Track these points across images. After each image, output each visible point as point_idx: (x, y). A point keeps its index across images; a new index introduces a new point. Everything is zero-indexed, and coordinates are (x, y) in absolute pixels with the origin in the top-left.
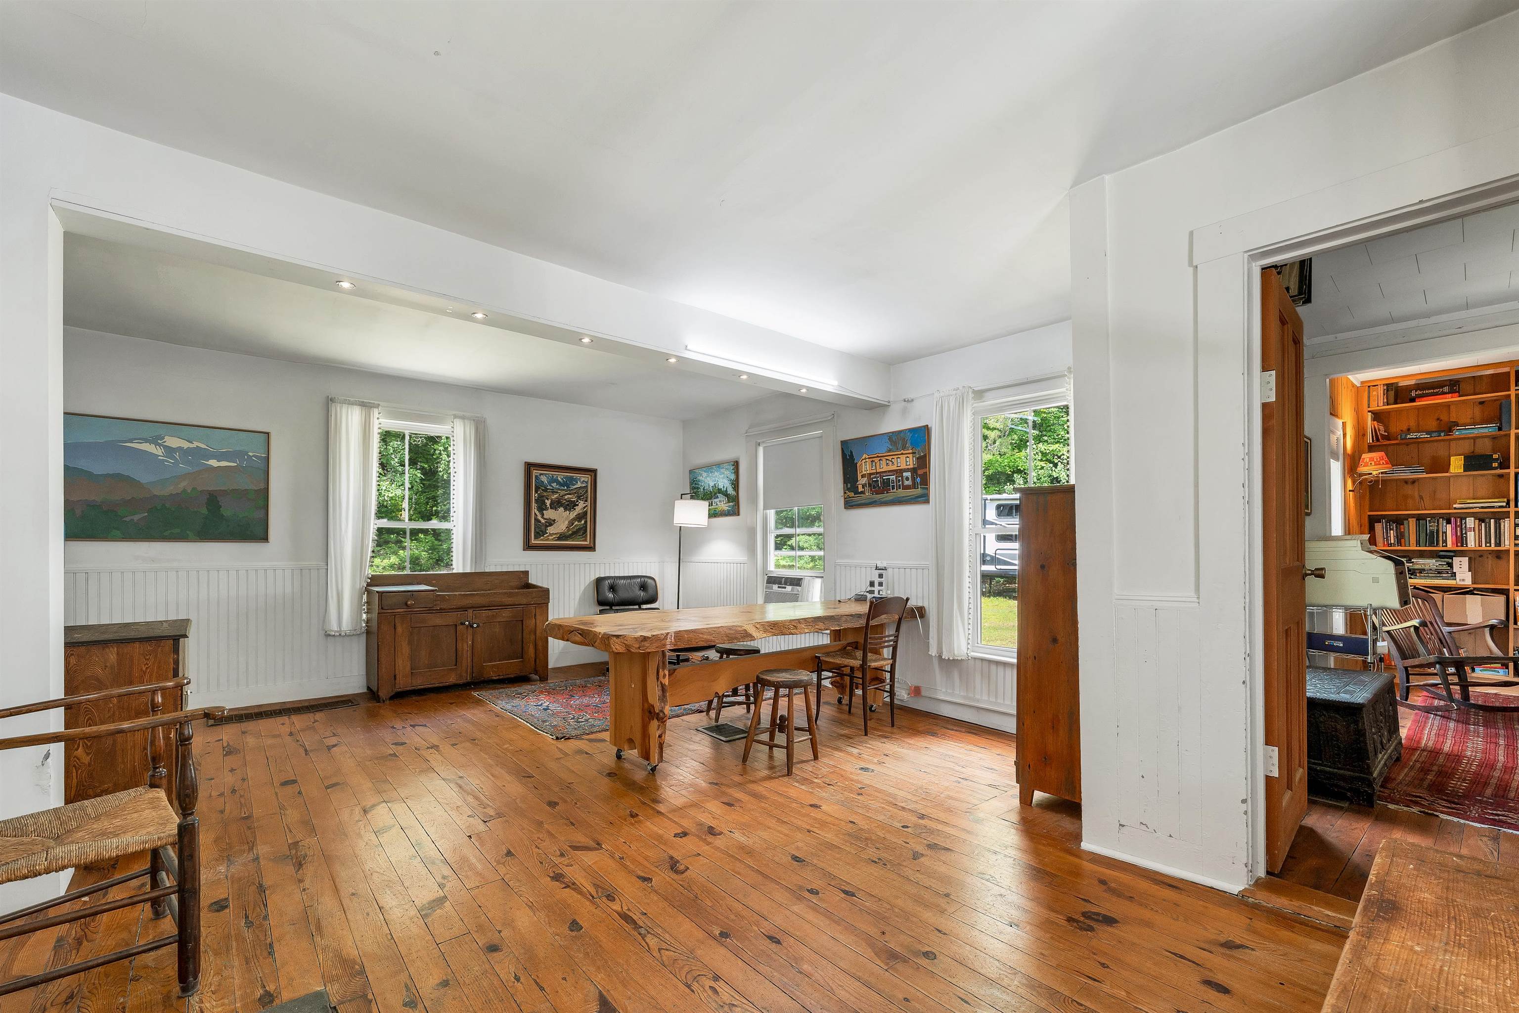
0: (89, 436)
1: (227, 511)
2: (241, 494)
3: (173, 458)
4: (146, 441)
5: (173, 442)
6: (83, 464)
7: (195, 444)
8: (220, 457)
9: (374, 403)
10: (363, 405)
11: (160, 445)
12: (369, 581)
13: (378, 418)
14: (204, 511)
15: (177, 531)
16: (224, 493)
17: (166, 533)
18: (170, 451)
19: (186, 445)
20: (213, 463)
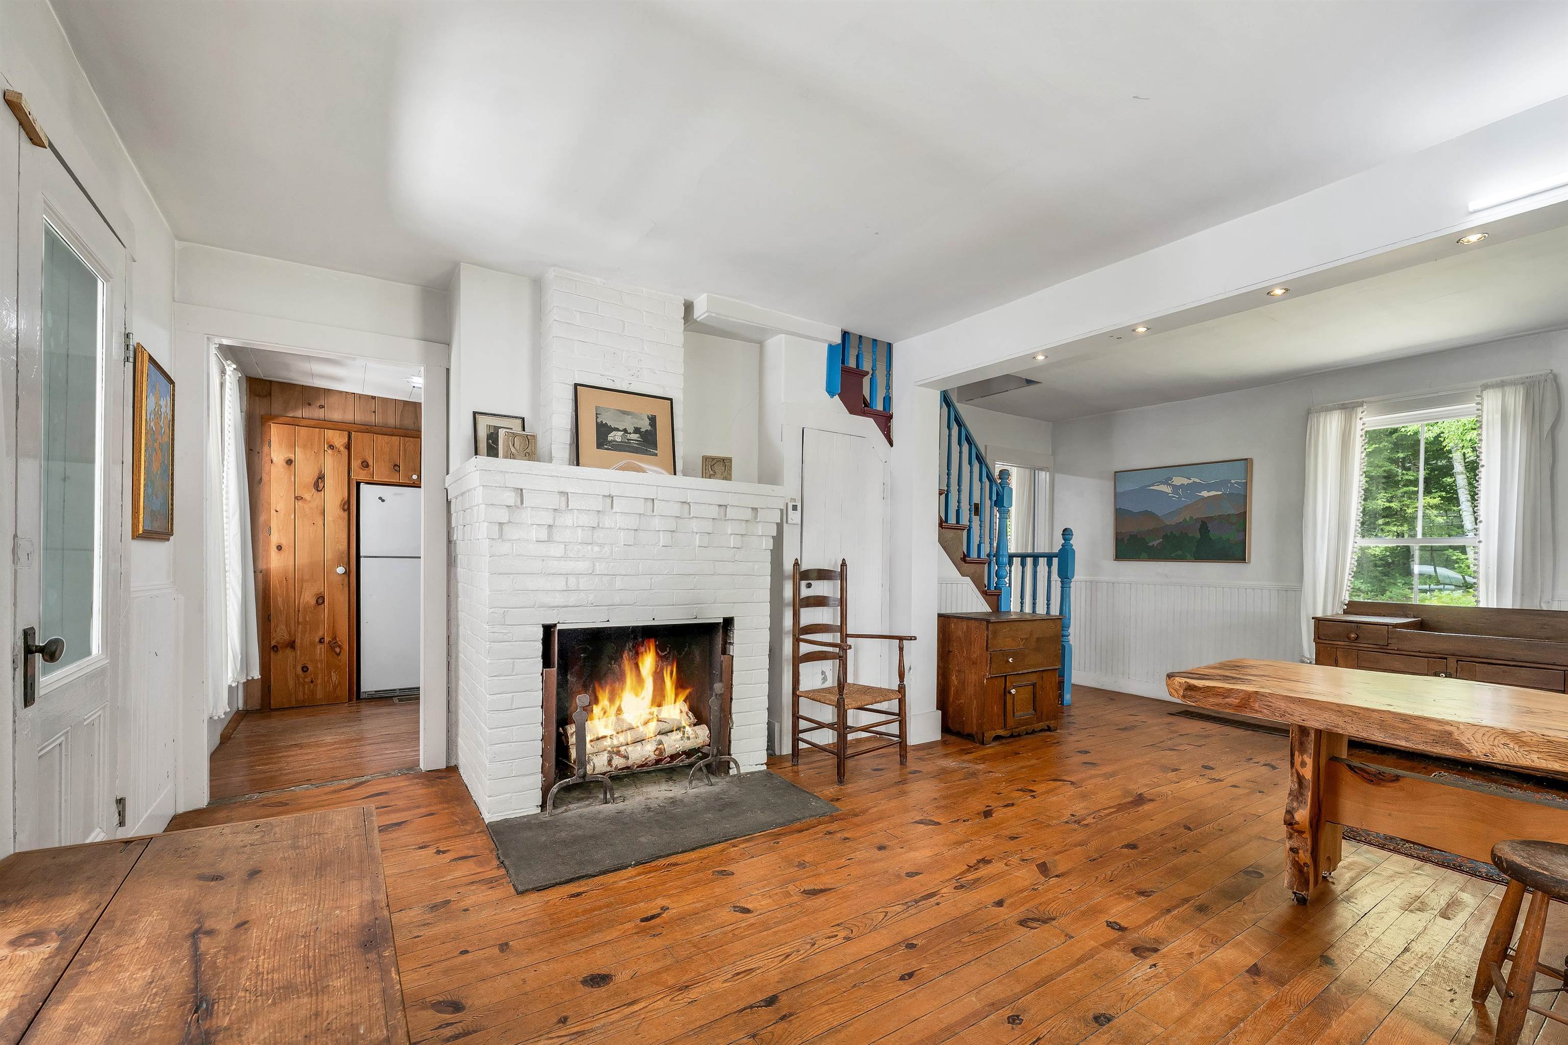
0: (1128, 486)
1: (1214, 534)
2: (1225, 519)
3: (1178, 494)
4: (1162, 483)
5: (1178, 481)
6: (1127, 506)
7: (1193, 479)
8: (1209, 487)
9: (1358, 402)
10: (1343, 407)
11: (1170, 485)
12: (1346, 607)
13: (1361, 419)
14: (1198, 536)
15: (1179, 553)
16: (1211, 518)
17: (1173, 555)
18: (1175, 488)
19: (1186, 481)
20: (1205, 494)
